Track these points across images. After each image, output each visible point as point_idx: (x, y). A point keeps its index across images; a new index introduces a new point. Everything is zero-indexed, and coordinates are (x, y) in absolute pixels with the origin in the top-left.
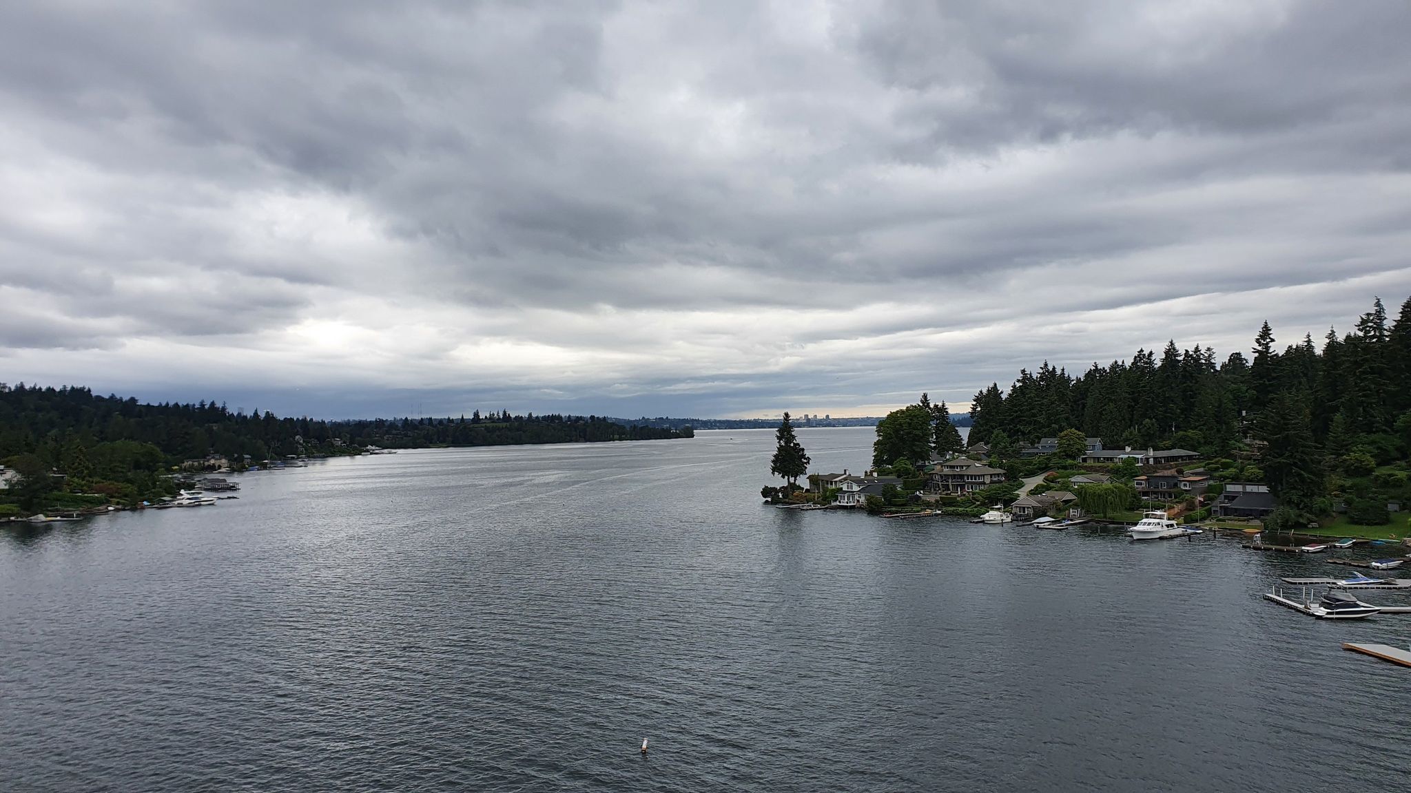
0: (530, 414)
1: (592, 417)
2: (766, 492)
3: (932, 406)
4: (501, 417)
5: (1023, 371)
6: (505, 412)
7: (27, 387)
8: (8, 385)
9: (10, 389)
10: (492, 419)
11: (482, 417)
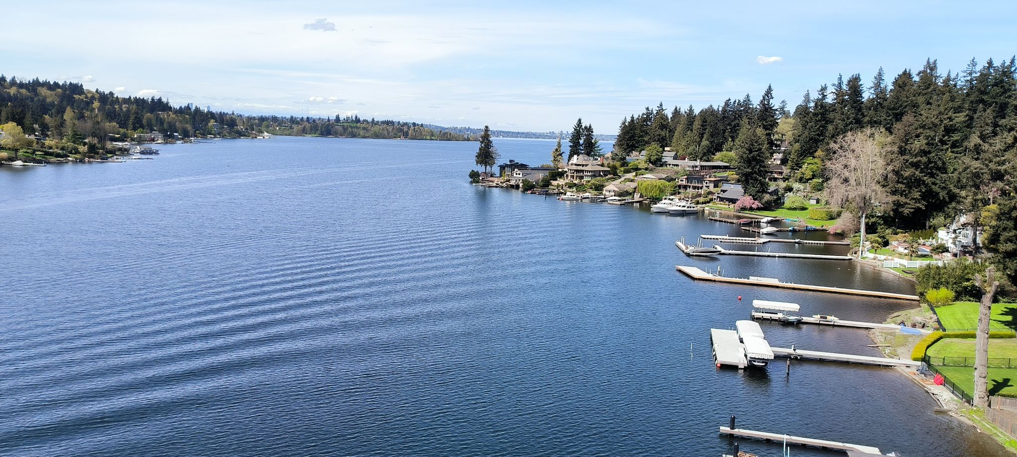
0: (373, 119)
2: (472, 174)
3: (583, 126)
4: (354, 120)
6: (356, 117)
10: (347, 120)
11: (341, 118)
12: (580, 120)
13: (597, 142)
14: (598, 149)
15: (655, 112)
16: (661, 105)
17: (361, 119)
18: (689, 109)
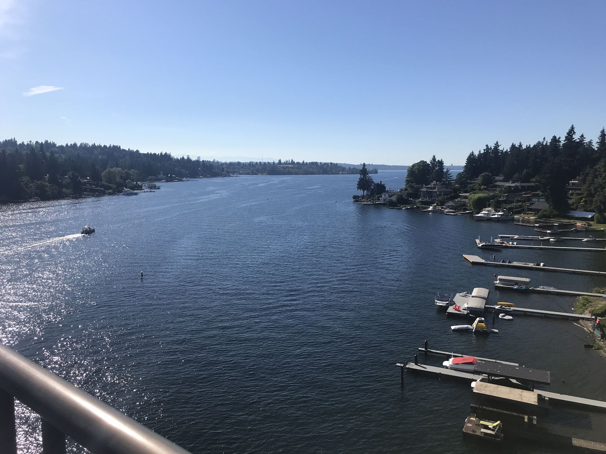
0: (304, 161)
1: (331, 163)
2: (355, 197)
3: (437, 161)
4: (291, 162)
5: (487, 146)
6: (292, 160)
7: (96, 145)
8: (89, 144)
9: (90, 146)
10: (286, 163)
11: (282, 162)
12: (434, 157)
13: (449, 171)
14: (449, 176)
15: (493, 148)
16: (497, 143)
17: (295, 162)
18: (519, 144)
